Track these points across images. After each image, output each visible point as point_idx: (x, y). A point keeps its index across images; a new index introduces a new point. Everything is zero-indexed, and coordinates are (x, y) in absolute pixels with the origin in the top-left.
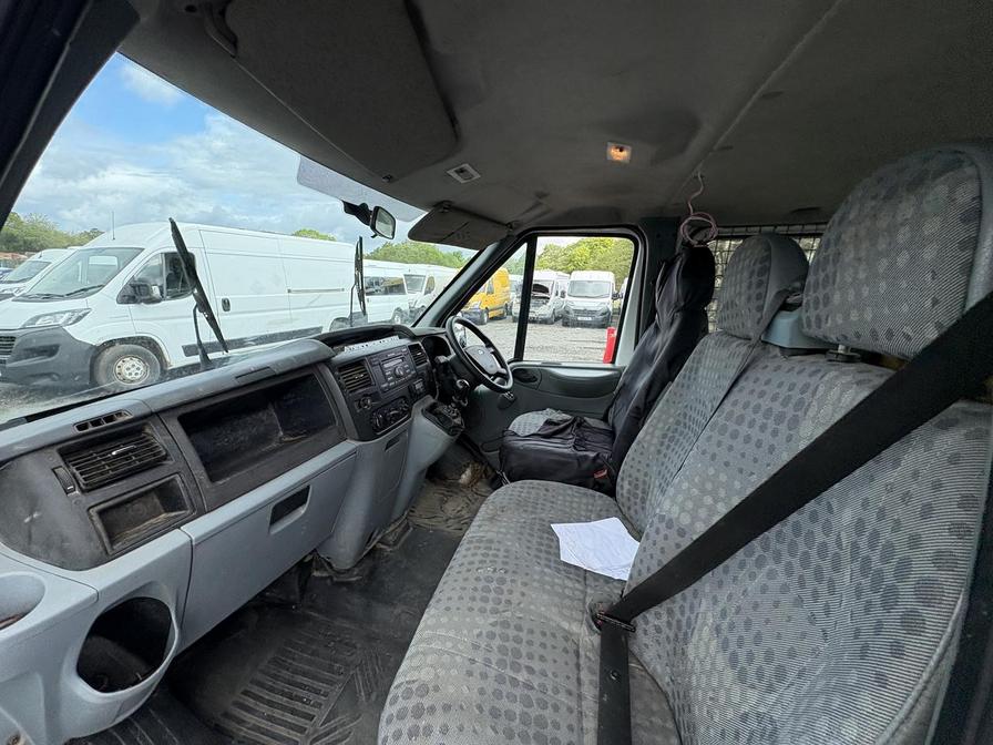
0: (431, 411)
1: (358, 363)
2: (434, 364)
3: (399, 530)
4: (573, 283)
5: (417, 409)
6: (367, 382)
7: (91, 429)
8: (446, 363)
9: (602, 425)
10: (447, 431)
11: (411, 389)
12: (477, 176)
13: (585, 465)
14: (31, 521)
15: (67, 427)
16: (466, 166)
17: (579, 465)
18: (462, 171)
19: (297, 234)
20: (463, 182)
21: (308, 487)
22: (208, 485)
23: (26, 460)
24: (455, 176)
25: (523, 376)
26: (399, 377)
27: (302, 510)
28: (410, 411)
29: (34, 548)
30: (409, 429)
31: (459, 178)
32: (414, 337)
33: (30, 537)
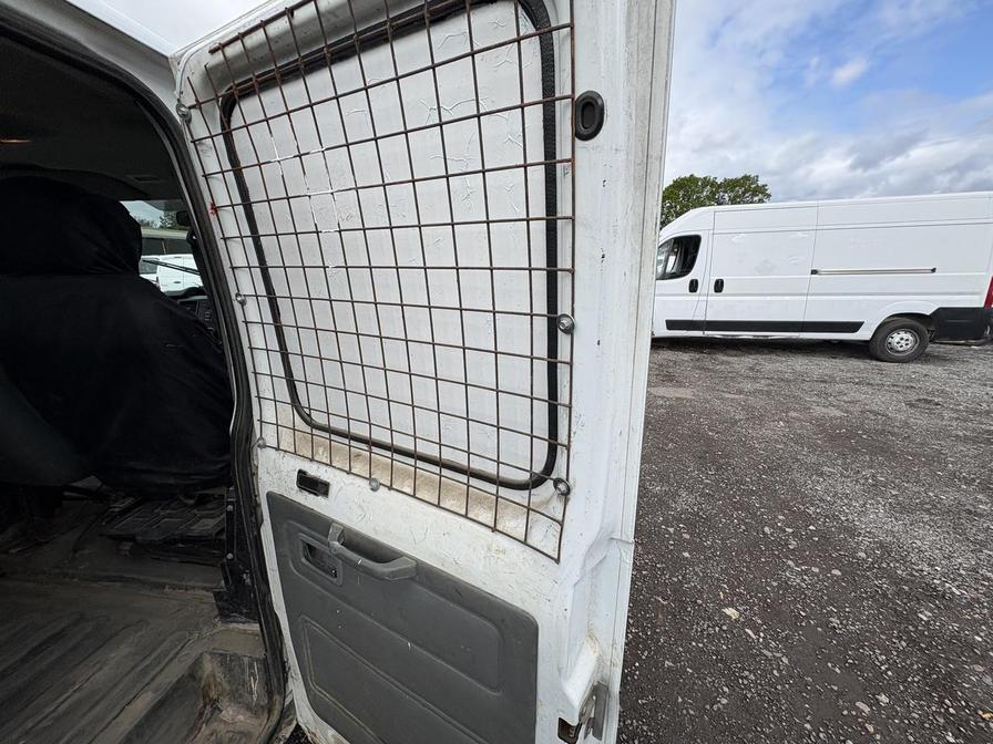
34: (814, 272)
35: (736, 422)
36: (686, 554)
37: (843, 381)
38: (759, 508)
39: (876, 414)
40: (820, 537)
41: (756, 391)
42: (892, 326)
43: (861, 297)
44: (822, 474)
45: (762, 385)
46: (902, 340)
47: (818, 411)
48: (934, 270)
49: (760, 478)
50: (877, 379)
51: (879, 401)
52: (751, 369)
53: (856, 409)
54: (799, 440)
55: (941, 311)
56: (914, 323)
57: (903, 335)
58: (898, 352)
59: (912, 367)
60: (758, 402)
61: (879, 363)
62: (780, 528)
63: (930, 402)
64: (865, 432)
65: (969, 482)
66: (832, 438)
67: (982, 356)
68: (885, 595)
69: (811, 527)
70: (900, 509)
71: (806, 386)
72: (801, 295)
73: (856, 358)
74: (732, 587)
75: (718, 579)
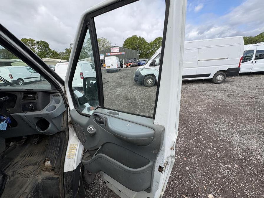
34: (198, 61)
35: (186, 108)
36: (187, 168)
37: (209, 91)
38: (203, 141)
39: (221, 100)
40: (225, 150)
41: (189, 96)
42: (217, 74)
43: (210, 67)
44: (216, 124)
45: (189, 94)
46: (220, 78)
47: (207, 101)
48: (227, 58)
49: (200, 128)
50: (216, 89)
51: (220, 96)
52: (185, 89)
53: (215, 99)
54: (205, 112)
55: (229, 69)
56: (223, 73)
57: (220, 76)
58: (219, 81)
59: (223, 85)
60: (190, 100)
61: (215, 84)
62: (212, 148)
63: (231, 95)
64: (221, 106)
65: (253, 120)
66: (213, 110)
67: (236, 80)
68: (254, 174)
69: (221, 146)
70: (242, 134)
71: (200, 93)
72: (196, 67)
73: (209, 83)
74: (207, 182)
75: (201, 179)
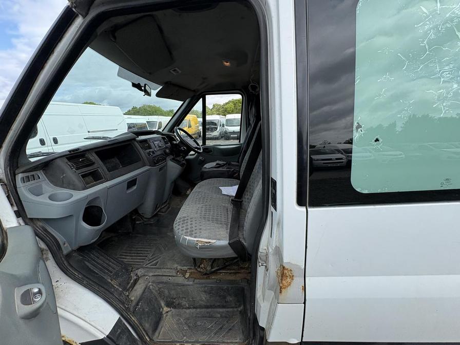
0: (173, 160)
1: (145, 141)
2: (172, 144)
3: (166, 208)
4: (227, 120)
5: (168, 159)
6: (150, 147)
7: (72, 153)
8: (176, 144)
9: (237, 164)
10: (180, 166)
11: (165, 151)
12: (180, 72)
13: (230, 173)
14: (63, 177)
15: (66, 151)
16: (176, 68)
17: (228, 173)
18: (175, 70)
19: (84, 103)
20: (175, 74)
21: (136, 179)
22: (108, 172)
23: (58, 160)
24: (173, 72)
25: (207, 151)
26: (160, 147)
27: (135, 188)
28: (165, 159)
29: (65, 185)
30: (166, 165)
31: (174, 73)
32: (163, 134)
33: (63, 182)
34: (89, 132)
